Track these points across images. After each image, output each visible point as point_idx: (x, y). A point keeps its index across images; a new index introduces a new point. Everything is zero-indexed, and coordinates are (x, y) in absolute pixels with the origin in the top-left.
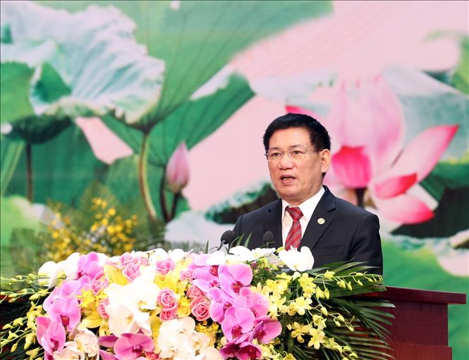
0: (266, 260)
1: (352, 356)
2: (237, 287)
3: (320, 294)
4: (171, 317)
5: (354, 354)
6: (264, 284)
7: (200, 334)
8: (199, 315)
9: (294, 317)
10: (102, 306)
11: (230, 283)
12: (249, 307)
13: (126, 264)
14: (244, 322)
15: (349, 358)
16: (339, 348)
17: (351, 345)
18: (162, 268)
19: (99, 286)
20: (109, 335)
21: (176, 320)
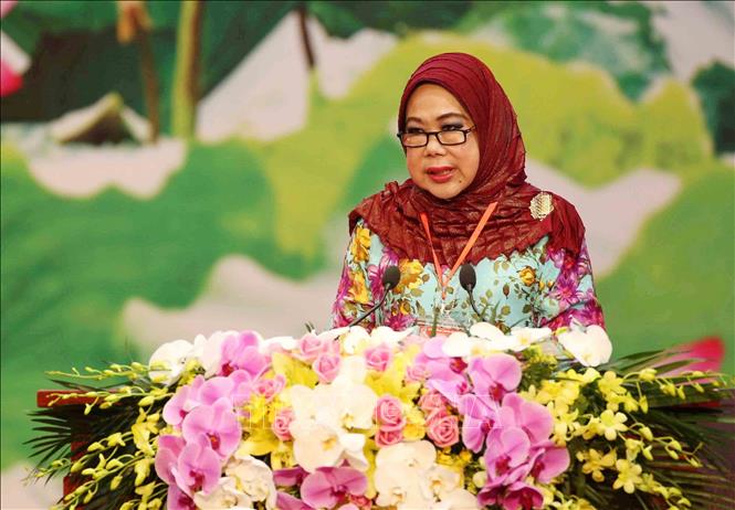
0: (539, 349)
1: (683, 505)
2: (498, 393)
3: (631, 405)
4: (396, 440)
5: (684, 501)
6: (539, 387)
7: (441, 467)
8: (442, 438)
9: (590, 441)
10: (279, 420)
11: (487, 386)
12: (519, 424)
13: (310, 353)
14: (514, 449)
15: (678, 507)
16: (663, 490)
17: (682, 486)
18: (374, 360)
19: (271, 389)
20: (291, 468)
21: (401, 444)
